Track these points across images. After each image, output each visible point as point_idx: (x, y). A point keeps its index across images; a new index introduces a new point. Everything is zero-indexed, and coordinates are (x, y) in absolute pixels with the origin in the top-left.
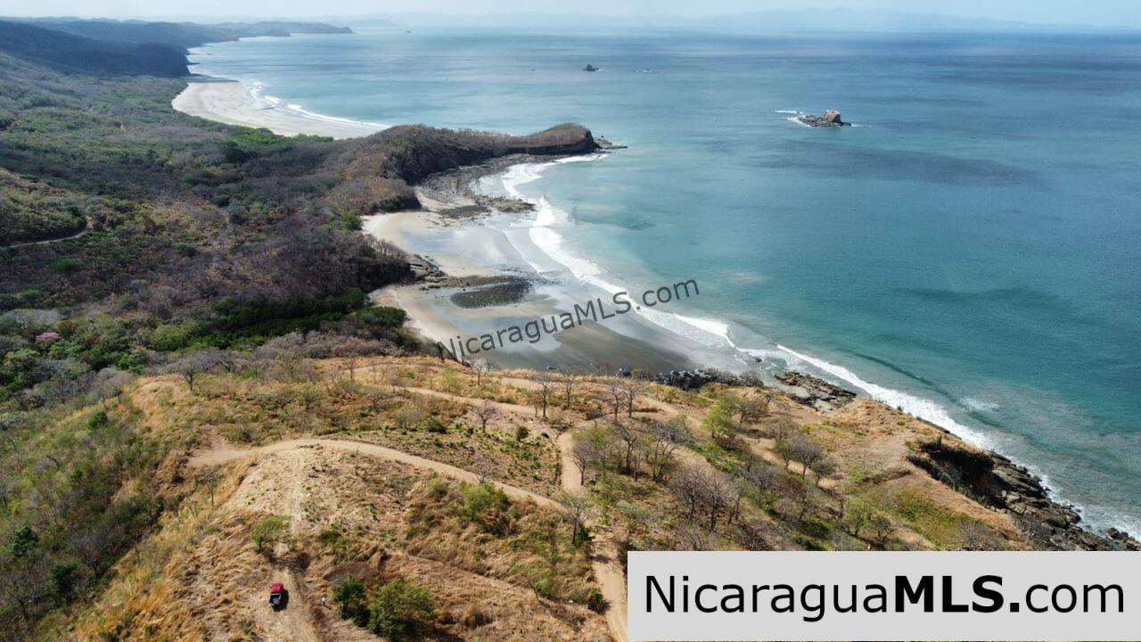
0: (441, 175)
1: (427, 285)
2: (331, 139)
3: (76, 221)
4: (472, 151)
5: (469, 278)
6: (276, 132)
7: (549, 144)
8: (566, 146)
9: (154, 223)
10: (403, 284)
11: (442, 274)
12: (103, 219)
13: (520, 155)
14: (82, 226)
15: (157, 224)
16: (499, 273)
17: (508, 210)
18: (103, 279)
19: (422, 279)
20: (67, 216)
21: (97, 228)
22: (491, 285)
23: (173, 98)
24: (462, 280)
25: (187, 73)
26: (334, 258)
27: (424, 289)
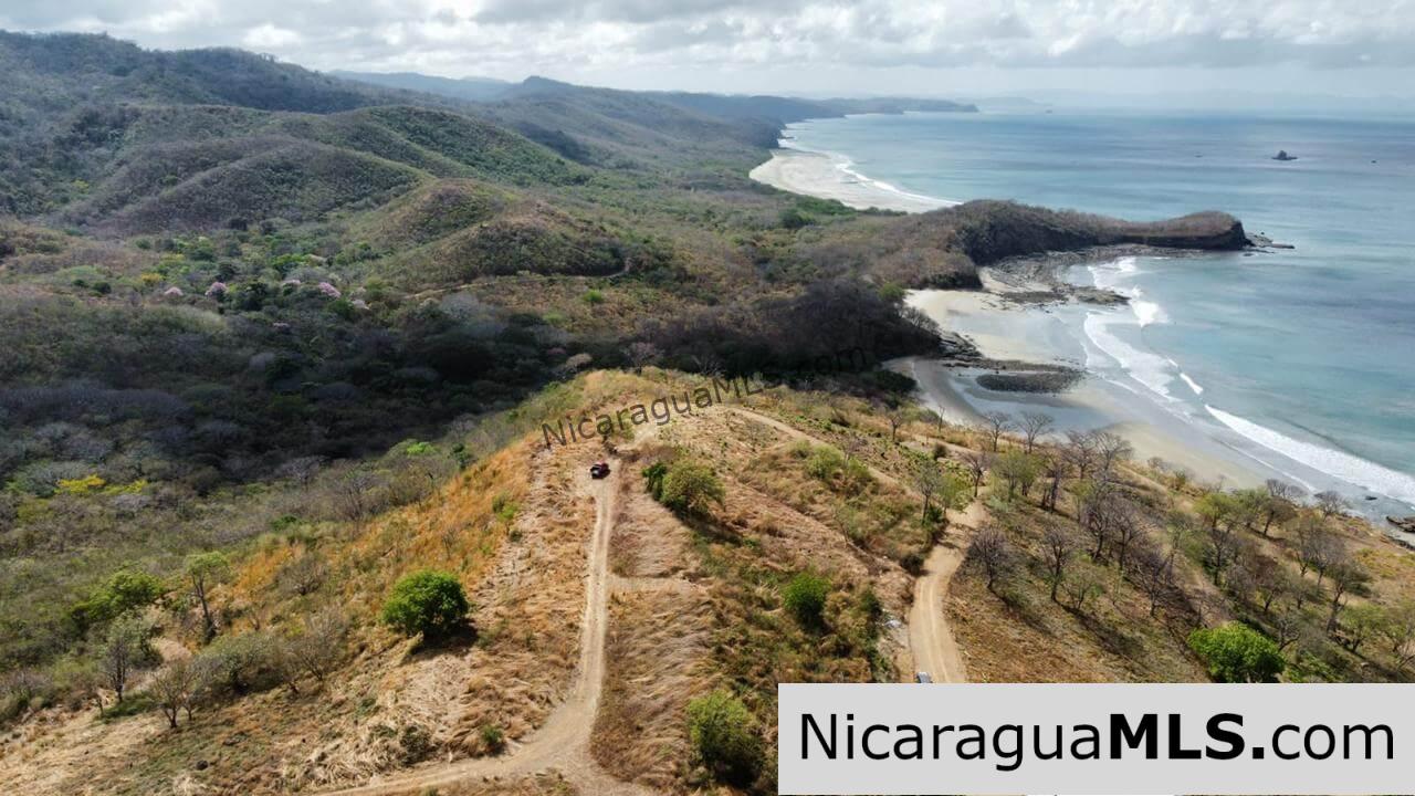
0: (1022, 259)
1: (953, 362)
2: (904, 213)
3: (614, 261)
4: (1068, 234)
5: (1010, 362)
6: (846, 204)
7: (1178, 234)
8: (1200, 238)
9: (685, 272)
10: (926, 358)
11: (978, 354)
12: (639, 263)
13: (1134, 245)
14: (620, 267)
15: (690, 274)
16: (1048, 362)
17: (1091, 300)
18: (622, 315)
19: (951, 355)
20: (608, 255)
21: (633, 272)
22: (1035, 372)
23: (753, 168)
24: (998, 363)
25: (776, 146)
26: (851, 319)
27: (949, 365)
